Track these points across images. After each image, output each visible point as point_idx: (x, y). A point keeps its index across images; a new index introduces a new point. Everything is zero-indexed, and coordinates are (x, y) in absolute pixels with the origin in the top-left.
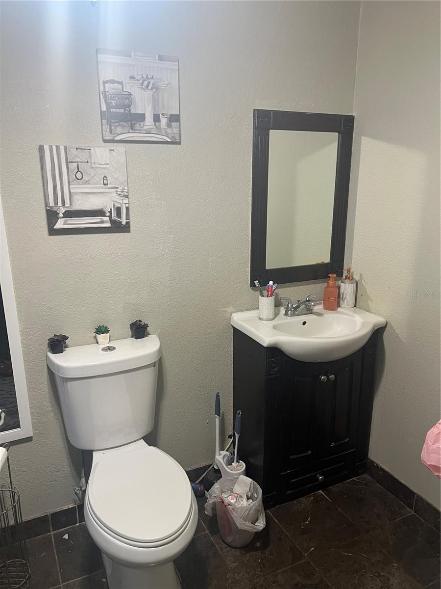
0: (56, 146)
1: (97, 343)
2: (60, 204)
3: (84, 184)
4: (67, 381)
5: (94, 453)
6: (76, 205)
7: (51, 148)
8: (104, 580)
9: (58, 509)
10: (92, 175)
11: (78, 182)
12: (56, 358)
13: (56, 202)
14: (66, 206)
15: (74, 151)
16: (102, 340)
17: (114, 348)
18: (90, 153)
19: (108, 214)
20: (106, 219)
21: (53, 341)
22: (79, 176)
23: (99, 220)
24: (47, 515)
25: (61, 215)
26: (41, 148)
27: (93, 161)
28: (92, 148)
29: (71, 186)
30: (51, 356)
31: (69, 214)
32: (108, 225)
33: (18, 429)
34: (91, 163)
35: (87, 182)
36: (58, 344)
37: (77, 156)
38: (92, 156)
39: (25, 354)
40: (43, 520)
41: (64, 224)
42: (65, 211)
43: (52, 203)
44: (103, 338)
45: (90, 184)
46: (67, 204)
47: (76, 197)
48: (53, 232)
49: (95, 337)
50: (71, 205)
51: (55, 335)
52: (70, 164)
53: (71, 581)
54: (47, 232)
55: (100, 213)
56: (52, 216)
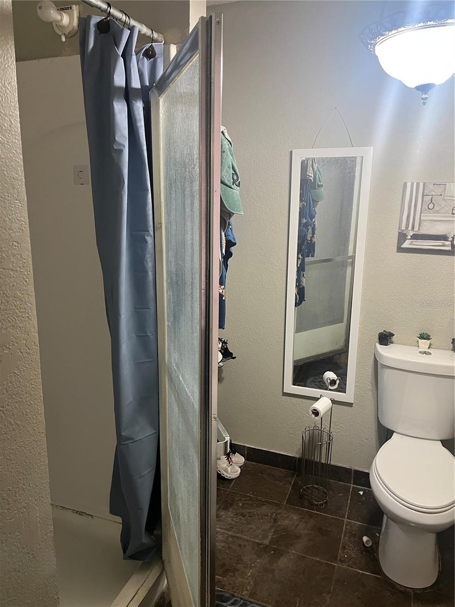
0: (417, 183)
1: (418, 346)
2: (410, 228)
3: (434, 213)
4: (384, 368)
5: (394, 434)
6: (423, 230)
7: (412, 184)
8: (378, 535)
9: (361, 469)
10: (443, 206)
11: (429, 211)
12: (381, 349)
13: (407, 227)
14: (415, 230)
15: (431, 186)
16: (423, 345)
17: (430, 354)
18: (445, 188)
19: (451, 239)
20: (447, 243)
21: (382, 335)
22: (431, 206)
23: (441, 244)
24: (351, 469)
25: (409, 237)
26: (405, 184)
27: (446, 194)
28: (447, 184)
29: (422, 215)
30: (378, 345)
31: (416, 237)
32: (449, 248)
33: (344, 394)
34: (444, 195)
35: (437, 212)
36: (385, 339)
37: (433, 191)
38: (446, 191)
39: (360, 340)
40: (347, 471)
41: (410, 245)
42: (413, 234)
43: (403, 228)
44: (424, 344)
45: (439, 213)
46: (416, 229)
47: (425, 223)
48: (400, 250)
49: (418, 342)
50: (419, 229)
51: (384, 331)
52: (425, 198)
53: (353, 521)
54: (395, 249)
55: (444, 238)
56: (402, 237)
